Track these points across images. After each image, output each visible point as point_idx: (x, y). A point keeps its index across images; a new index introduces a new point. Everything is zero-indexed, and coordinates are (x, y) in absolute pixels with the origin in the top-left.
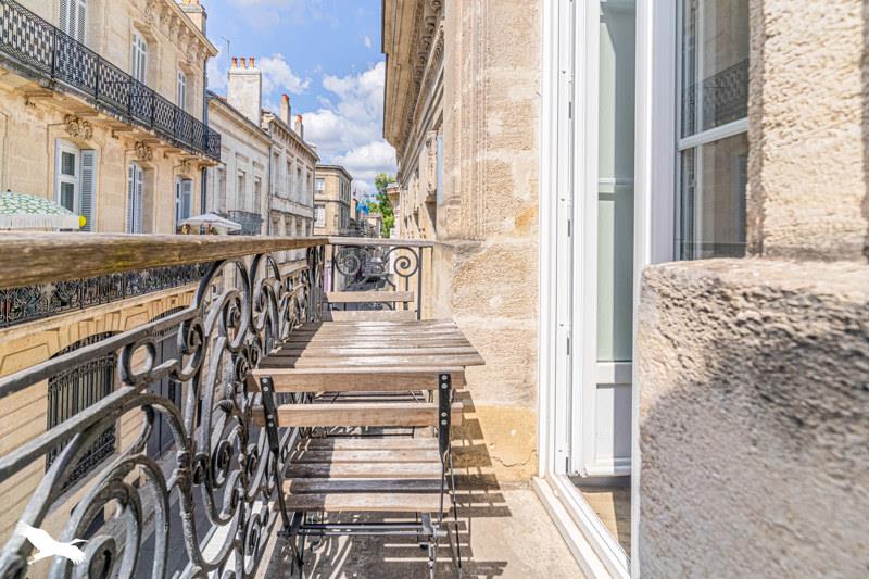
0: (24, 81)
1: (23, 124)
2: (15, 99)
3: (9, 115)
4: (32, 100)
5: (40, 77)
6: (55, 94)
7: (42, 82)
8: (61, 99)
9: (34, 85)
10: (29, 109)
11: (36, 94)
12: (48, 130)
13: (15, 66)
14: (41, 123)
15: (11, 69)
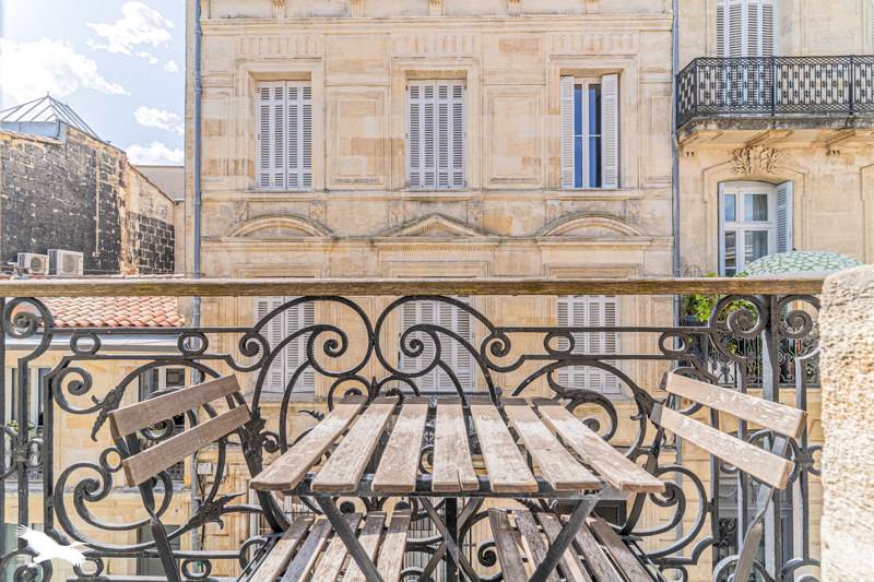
0: (814, 133)
1: (826, 176)
2: (814, 152)
3: (806, 171)
4: (835, 147)
5: (830, 121)
6: (857, 131)
7: (835, 125)
8: (868, 134)
9: (828, 132)
10: (833, 158)
11: (836, 139)
12: (861, 174)
13: (797, 121)
14: (850, 169)
15: (793, 127)
